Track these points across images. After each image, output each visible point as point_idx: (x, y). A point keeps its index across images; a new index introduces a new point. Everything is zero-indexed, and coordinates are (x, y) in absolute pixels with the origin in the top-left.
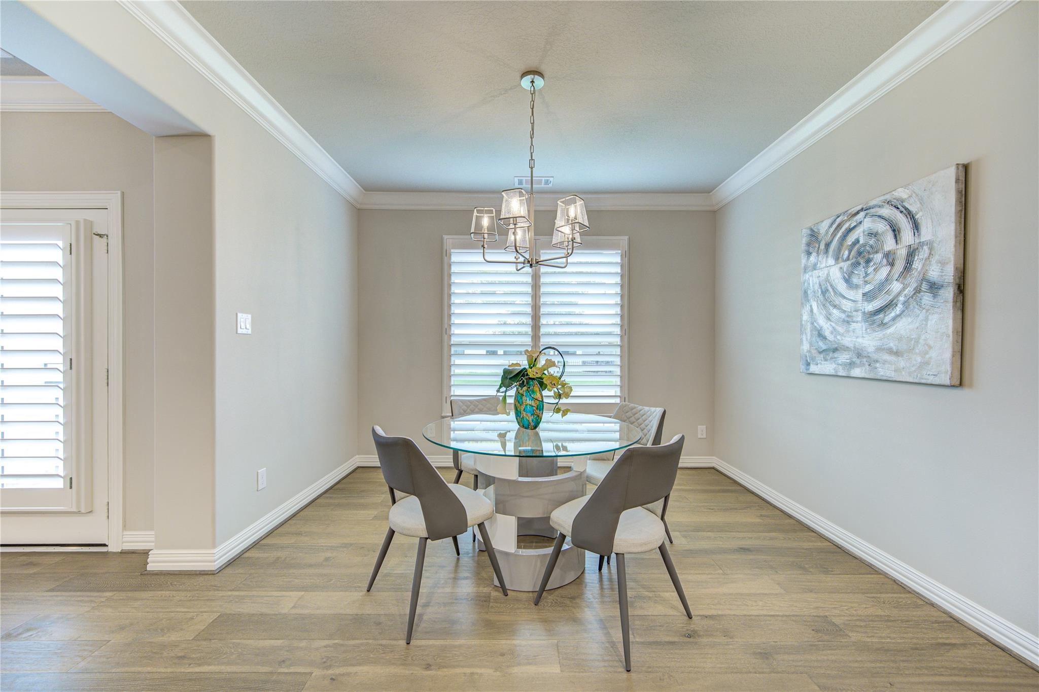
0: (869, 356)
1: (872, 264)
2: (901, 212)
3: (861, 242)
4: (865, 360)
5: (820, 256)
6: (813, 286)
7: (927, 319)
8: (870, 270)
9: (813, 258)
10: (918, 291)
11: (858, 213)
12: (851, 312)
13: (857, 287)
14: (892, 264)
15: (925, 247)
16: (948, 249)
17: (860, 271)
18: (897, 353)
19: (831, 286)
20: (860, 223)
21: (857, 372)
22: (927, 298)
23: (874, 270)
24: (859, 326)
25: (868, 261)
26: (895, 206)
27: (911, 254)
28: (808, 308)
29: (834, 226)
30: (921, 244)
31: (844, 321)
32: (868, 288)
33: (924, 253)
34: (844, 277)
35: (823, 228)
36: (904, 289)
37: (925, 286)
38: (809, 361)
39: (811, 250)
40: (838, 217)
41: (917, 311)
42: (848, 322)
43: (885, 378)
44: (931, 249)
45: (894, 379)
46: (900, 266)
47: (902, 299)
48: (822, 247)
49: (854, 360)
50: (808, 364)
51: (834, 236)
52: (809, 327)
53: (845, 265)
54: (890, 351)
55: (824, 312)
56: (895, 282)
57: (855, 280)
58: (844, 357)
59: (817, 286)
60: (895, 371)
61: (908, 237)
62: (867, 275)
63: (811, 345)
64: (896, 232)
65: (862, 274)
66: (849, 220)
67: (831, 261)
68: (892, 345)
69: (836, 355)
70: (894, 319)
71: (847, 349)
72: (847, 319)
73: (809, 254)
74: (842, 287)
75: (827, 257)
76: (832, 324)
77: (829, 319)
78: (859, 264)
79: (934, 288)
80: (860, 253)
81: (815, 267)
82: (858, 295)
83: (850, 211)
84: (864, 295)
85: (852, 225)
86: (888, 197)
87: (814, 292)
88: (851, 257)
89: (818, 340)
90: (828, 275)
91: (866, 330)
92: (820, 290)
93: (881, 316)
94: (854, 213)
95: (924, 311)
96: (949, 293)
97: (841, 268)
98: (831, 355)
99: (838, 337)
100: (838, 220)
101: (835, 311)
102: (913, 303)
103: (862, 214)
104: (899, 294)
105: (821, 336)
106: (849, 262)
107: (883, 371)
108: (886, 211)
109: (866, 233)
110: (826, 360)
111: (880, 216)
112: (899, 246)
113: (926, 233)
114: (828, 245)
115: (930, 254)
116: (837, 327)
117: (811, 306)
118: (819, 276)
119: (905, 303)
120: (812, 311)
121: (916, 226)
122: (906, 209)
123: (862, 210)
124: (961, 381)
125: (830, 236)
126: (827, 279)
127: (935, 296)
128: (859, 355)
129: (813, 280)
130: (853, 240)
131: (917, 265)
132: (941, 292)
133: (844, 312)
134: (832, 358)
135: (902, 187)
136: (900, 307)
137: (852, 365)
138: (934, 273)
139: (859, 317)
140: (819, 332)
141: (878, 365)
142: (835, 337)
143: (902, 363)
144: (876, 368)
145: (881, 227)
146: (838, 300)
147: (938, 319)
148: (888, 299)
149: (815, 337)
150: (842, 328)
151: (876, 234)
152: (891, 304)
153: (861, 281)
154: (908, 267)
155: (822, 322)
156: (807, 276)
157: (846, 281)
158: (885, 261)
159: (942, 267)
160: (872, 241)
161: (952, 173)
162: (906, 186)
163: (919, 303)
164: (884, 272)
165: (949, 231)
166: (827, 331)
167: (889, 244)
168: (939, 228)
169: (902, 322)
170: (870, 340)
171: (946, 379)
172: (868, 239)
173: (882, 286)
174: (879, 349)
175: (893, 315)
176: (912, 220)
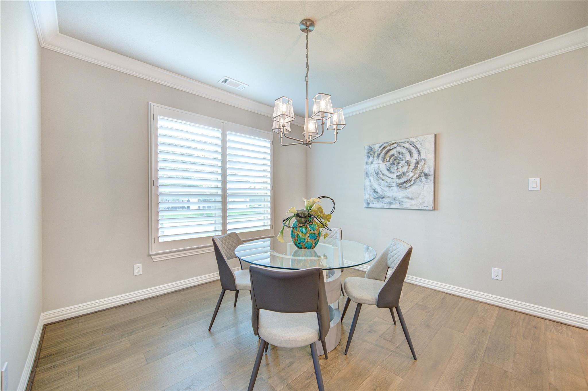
0: (399, 200)
1: (400, 164)
2: (413, 147)
3: (395, 155)
4: (397, 201)
5: (375, 159)
6: (371, 171)
7: (423, 187)
8: (400, 167)
9: (371, 159)
10: (420, 176)
11: (394, 144)
12: (391, 183)
13: (393, 173)
14: (409, 166)
15: (423, 161)
16: (431, 163)
17: (395, 166)
18: (411, 199)
19: (381, 171)
20: (395, 148)
21: (393, 206)
22: (424, 179)
23: (401, 167)
24: (395, 188)
25: (399, 163)
26: (410, 144)
27: (417, 162)
28: (368, 180)
29: (382, 147)
30: (421, 160)
31: (387, 186)
32: (398, 174)
33: (422, 163)
34: (387, 168)
35: (376, 147)
36: (414, 175)
37: (423, 175)
38: (369, 202)
39: (370, 155)
40: (384, 144)
41: (420, 183)
42: (389, 186)
43: (406, 208)
44: (425, 162)
45: (410, 208)
46: (412, 166)
47: (413, 179)
48: (376, 155)
49: (392, 202)
50: (369, 204)
51: (382, 152)
52: (369, 188)
53: (388, 164)
54: (409, 198)
55: (377, 182)
56: (411, 173)
57: (392, 170)
58: (387, 200)
59: (373, 171)
60: (411, 205)
61: (416, 156)
62: (398, 168)
63: (370, 195)
64: (411, 154)
65: (396, 168)
66: (389, 146)
67: (380, 161)
68: (409, 196)
69: (383, 200)
70: (410, 186)
71: (389, 197)
72: (388, 185)
73: (369, 157)
74: (386, 172)
75: (378, 159)
76: (381, 187)
77: (380, 185)
78: (395, 164)
79: (426, 176)
80: (395, 160)
81: (372, 163)
82: (394, 176)
83: (390, 142)
84: (397, 176)
85: (391, 148)
86: (408, 140)
87: (372, 173)
88: (390, 160)
89: (374, 193)
90: (379, 167)
91: (398, 190)
92: (375, 173)
93: (405, 184)
94: (392, 143)
95: (422, 184)
96: (432, 178)
97: (386, 165)
98: (381, 200)
99: (384, 192)
100: (384, 145)
101: (382, 182)
102: (418, 181)
103: (396, 145)
104: (412, 177)
105: (375, 192)
106: (390, 163)
107: (405, 206)
108: (407, 145)
109: (398, 152)
110: (378, 202)
111: (404, 147)
112: (412, 159)
113: (423, 156)
114: (379, 155)
115: (425, 163)
116: (383, 188)
117: (370, 179)
118: (374, 167)
119: (415, 180)
120: (370, 181)
121: (419, 153)
122: (415, 146)
123: (396, 143)
124: (434, 209)
125: (380, 151)
126: (379, 168)
127: (427, 179)
128: (394, 199)
129: (371, 168)
130: (392, 154)
131: (420, 167)
132: (429, 177)
133: (387, 182)
134: (381, 201)
135: (413, 137)
136: (412, 182)
137: (391, 203)
138: (426, 170)
139: (395, 184)
140: (374, 190)
141: (403, 203)
142: (383, 192)
143: (413, 202)
144: (402, 205)
145: (404, 151)
146: (384, 177)
147: (429, 186)
148: (408, 178)
149: (372, 192)
150: (386, 189)
151: (402, 153)
152: (409, 181)
153: (395, 171)
154: (416, 167)
155: (376, 186)
156: (368, 166)
157: (388, 170)
158: (406, 164)
159: (429, 169)
160: (400, 156)
161: (433, 136)
162: (415, 137)
163: (420, 181)
164: (405, 168)
165: (431, 156)
166: (379, 190)
167: (408, 158)
168: (428, 155)
169: (413, 187)
170: (399, 194)
171: (431, 208)
172: (398, 155)
173: (405, 173)
174: (404, 197)
175: (410, 184)
176: (417, 150)
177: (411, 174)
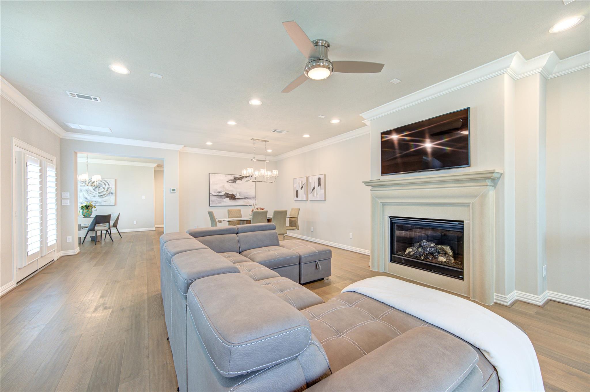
0: (100, 202)
2: (106, 182)
10: (109, 193)
13: (96, 191)
14: (104, 189)
16: (114, 189)
18: (106, 202)
23: (101, 189)
25: (99, 188)
27: (108, 188)
28: (82, 193)
31: (93, 196)
32: (99, 192)
44: (111, 188)
45: (105, 205)
46: (106, 189)
47: (106, 194)
52: (82, 197)
53: (94, 187)
54: (104, 201)
55: (87, 195)
57: (96, 190)
59: (85, 190)
61: (107, 186)
62: (99, 190)
63: (83, 200)
64: (105, 185)
65: (98, 189)
70: (105, 197)
74: (93, 191)
79: (112, 193)
81: (84, 186)
82: (97, 193)
86: (104, 179)
91: (99, 198)
96: (114, 194)
97: (92, 188)
102: (108, 195)
104: (106, 193)
105: (86, 199)
107: (102, 204)
108: (103, 181)
113: (110, 186)
119: (107, 195)
120: (83, 194)
121: (109, 185)
124: (115, 205)
127: (112, 194)
128: (97, 202)
131: (109, 190)
136: (106, 195)
138: (112, 191)
139: (97, 196)
143: (106, 203)
145: (102, 183)
146: (91, 193)
147: (112, 197)
148: (104, 194)
149: (84, 199)
150: (93, 198)
151: (101, 184)
152: (104, 195)
153: (97, 190)
154: (107, 190)
155: (87, 196)
156: (81, 187)
157: (94, 190)
158: (103, 188)
159: (113, 191)
160: (100, 185)
161: (114, 180)
162: (107, 179)
163: (109, 195)
164: (103, 190)
165: (114, 187)
166: (88, 198)
167: (104, 186)
168: (112, 185)
169: (107, 197)
170: (100, 200)
171: (114, 205)
172: (99, 184)
173: (102, 192)
174: (102, 201)
175: (105, 196)
176: (108, 184)
177: (105, 192)
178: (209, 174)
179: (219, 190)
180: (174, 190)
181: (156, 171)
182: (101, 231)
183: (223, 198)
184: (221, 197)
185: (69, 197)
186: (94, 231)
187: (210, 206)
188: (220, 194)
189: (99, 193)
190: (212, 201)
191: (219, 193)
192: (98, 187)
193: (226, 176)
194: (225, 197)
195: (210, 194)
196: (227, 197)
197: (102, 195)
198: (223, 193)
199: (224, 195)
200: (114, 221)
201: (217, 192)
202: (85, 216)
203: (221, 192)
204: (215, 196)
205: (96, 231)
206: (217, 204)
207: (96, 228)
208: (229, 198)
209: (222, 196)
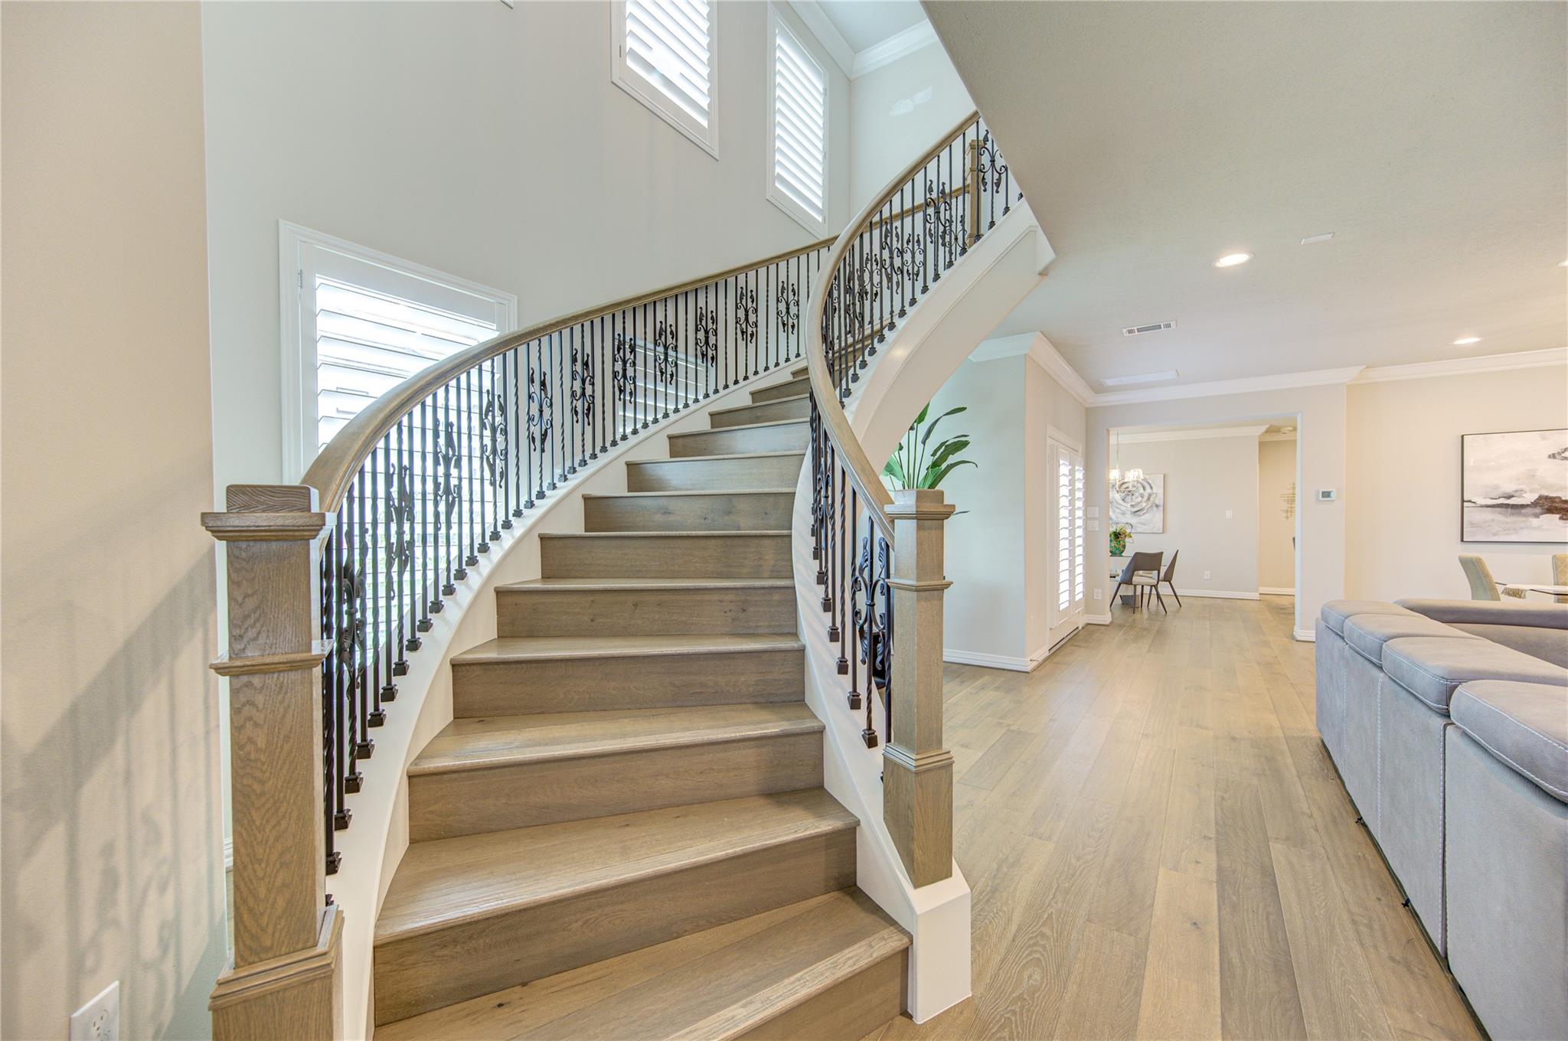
3: (1130, 488)
10: (1152, 506)
12: (1125, 511)
13: (1127, 502)
14: (1142, 497)
16: (1161, 496)
17: (1130, 497)
18: (1145, 524)
19: (1115, 501)
20: (1130, 482)
22: (1155, 509)
23: (1135, 498)
24: (1129, 515)
25: (1133, 495)
27: (1150, 495)
30: (1153, 493)
31: (1122, 513)
32: (1132, 503)
33: (1154, 496)
36: (1147, 505)
37: (1154, 505)
43: (1140, 532)
44: (1156, 496)
46: (1145, 498)
53: (1123, 494)
54: (1142, 524)
55: (1112, 510)
57: (1127, 500)
61: (1149, 490)
62: (1132, 499)
64: (1144, 488)
70: (1144, 514)
71: (1124, 523)
74: (1121, 502)
75: (1113, 490)
77: (1114, 512)
79: (1157, 506)
82: (1129, 505)
85: (1126, 482)
88: (1125, 492)
90: (1114, 497)
91: (1132, 517)
92: (1109, 501)
96: (1162, 508)
99: (1119, 519)
101: (1117, 510)
102: (1150, 510)
104: (1145, 507)
107: (1142, 530)
109: (1132, 486)
112: (1145, 492)
113: (1155, 490)
116: (1118, 515)
119: (1147, 510)
121: (1151, 488)
122: (1148, 482)
124: (1163, 533)
127: (1158, 508)
130: (1126, 487)
131: (1152, 499)
133: (1122, 510)
136: (1145, 511)
138: (1157, 502)
139: (1129, 512)
143: (1148, 527)
145: (1139, 485)
146: (1118, 506)
147: (1158, 516)
148: (1142, 507)
150: (1121, 516)
151: (1137, 487)
152: (1142, 510)
153: (1130, 500)
154: (1149, 499)
157: (1123, 500)
158: (1140, 496)
159: (1159, 501)
160: (1135, 489)
161: (1162, 476)
162: (1149, 475)
163: (1152, 510)
164: (1140, 499)
165: (1161, 491)
166: (1113, 516)
167: (1142, 491)
168: (1159, 488)
169: (1147, 515)
170: (1133, 520)
171: (1161, 531)
173: (1139, 503)
174: (1138, 523)
175: (1143, 512)
176: (1150, 485)
177: (1144, 504)
178: (1463, 436)
179: (1509, 488)
180: (1326, 494)
181: (1262, 445)
182: (1143, 586)
183: (1525, 515)
184: (1517, 511)
185: (1097, 515)
186: (1131, 584)
187: (1462, 540)
188: (1511, 501)
189: (1132, 506)
190: (1472, 524)
191: (1509, 497)
192: (1130, 493)
193: (1544, 438)
194: (1537, 510)
195: (1463, 501)
196: (1550, 510)
197: (1137, 511)
198: (1529, 498)
199: (1535, 504)
200: (1166, 568)
201: (1495, 494)
202: (1113, 554)
203: (1515, 494)
204: (1489, 509)
205: (1135, 586)
206: (1495, 535)
207: (1135, 579)
208: (1558, 516)
209: (1523, 506)
